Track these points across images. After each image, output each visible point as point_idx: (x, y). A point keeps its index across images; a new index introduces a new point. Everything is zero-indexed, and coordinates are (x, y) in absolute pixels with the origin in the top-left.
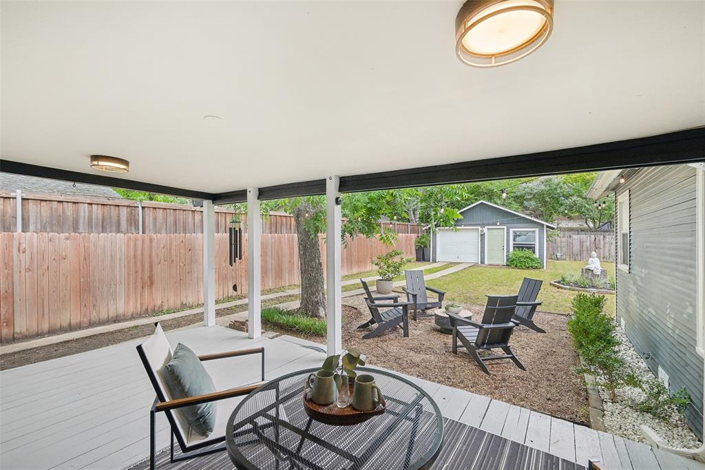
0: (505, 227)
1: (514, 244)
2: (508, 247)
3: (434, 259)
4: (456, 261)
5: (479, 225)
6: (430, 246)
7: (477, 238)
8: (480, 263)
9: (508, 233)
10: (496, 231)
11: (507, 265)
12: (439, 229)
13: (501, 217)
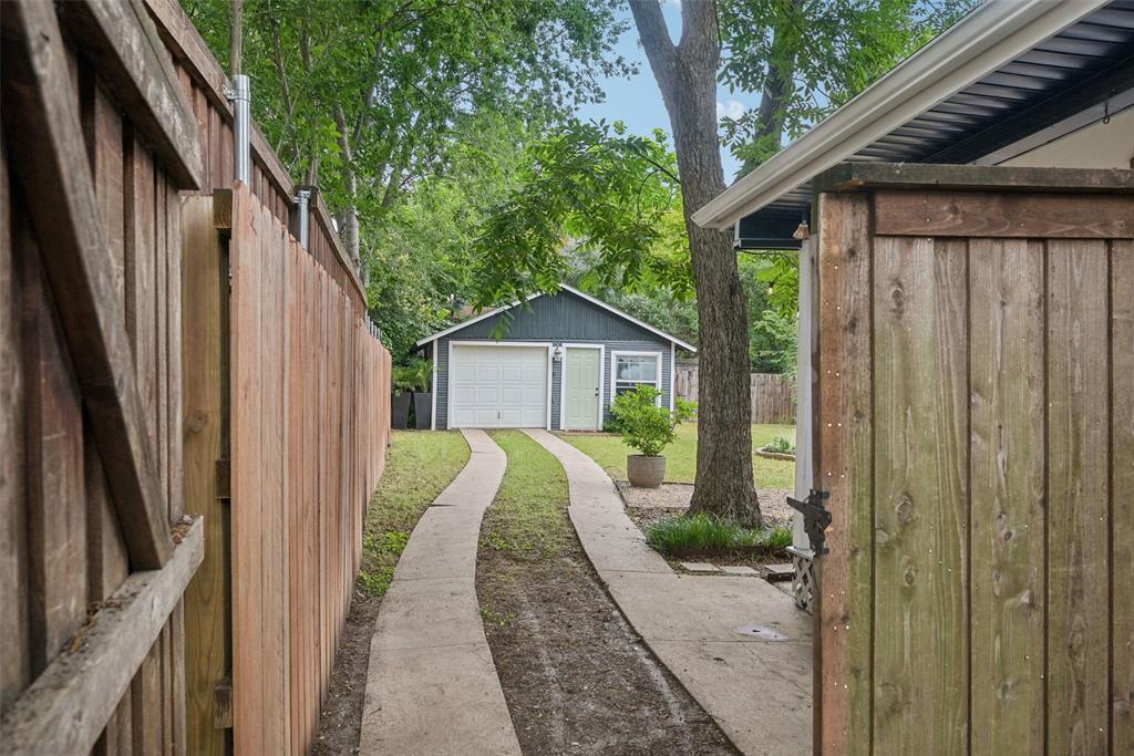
0: (602, 347)
1: (618, 384)
2: (607, 390)
3: (442, 425)
4: (495, 426)
5: (549, 339)
6: (430, 390)
7: (543, 369)
8: (549, 429)
9: (608, 359)
10: (584, 355)
11: (605, 430)
12: (454, 346)
13: (594, 324)
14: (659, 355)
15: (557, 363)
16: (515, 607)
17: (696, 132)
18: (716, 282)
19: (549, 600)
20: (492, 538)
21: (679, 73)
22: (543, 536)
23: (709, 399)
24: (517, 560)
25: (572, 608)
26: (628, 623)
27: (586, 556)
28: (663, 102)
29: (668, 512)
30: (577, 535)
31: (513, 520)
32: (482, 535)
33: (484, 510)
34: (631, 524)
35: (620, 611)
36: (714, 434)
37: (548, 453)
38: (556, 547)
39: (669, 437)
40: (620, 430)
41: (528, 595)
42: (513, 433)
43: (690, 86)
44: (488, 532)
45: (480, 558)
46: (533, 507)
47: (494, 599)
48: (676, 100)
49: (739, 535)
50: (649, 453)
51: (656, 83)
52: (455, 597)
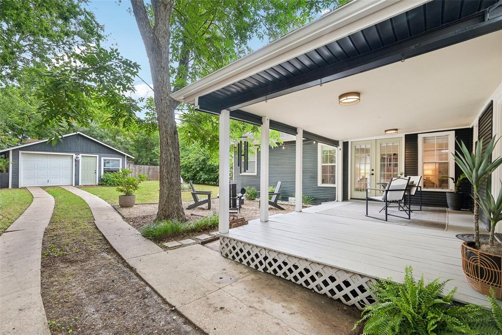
0: (98, 156)
1: (104, 169)
2: (100, 171)
3: (16, 185)
4: (47, 185)
5: (74, 152)
6: (8, 171)
7: (70, 163)
8: (74, 185)
9: (100, 160)
10: (89, 158)
11: (99, 185)
12: (22, 153)
13: (93, 147)
14: (121, 159)
15: (77, 161)
16: (77, 306)
17: (161, 67)
18: (169, 129)
19: (102, 291)
20: (52, 248)
21: (154, 40)
22: (84, 241)
23: (165, 174)
24: (71, 262)
25: (120, 294)
26: (159, 295)
27: (114, 251)
28: (146, 51)
29: (144, 218)
30: (105, 237)
31: (64, 234)
32: (44, 248)
33: (44, 230)
34: (130, 226)
35: (150, 286)
36: (168, 188)
37: (76, 196)
38: (95, 247)
39: (136, 187)
40: (106, 185)
41: (85, 291)
42: (56, 188)
43: (159, 47)
44: (48, 245)
45: (44, 266)
46: (75, 224)
47: (59, 302)
48: (153, 51)
49: (184, 226)
50: (128, 194)
51: (143, 41)
52: (22, 313)
